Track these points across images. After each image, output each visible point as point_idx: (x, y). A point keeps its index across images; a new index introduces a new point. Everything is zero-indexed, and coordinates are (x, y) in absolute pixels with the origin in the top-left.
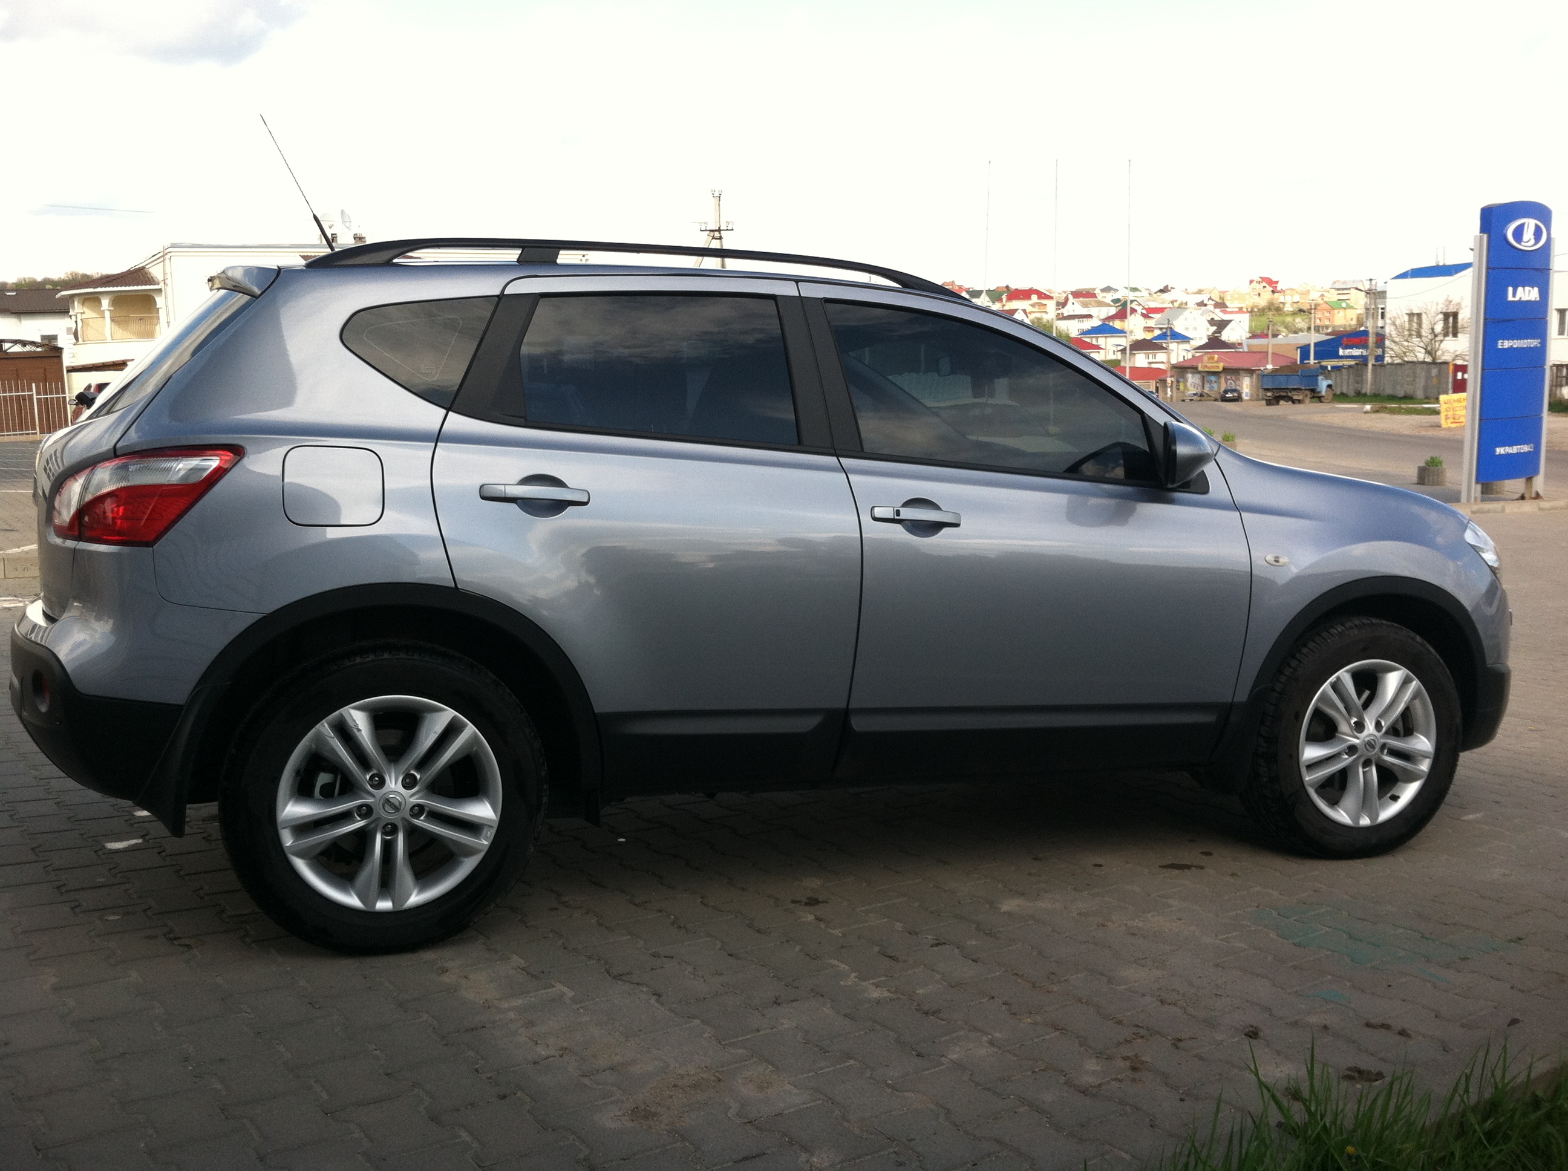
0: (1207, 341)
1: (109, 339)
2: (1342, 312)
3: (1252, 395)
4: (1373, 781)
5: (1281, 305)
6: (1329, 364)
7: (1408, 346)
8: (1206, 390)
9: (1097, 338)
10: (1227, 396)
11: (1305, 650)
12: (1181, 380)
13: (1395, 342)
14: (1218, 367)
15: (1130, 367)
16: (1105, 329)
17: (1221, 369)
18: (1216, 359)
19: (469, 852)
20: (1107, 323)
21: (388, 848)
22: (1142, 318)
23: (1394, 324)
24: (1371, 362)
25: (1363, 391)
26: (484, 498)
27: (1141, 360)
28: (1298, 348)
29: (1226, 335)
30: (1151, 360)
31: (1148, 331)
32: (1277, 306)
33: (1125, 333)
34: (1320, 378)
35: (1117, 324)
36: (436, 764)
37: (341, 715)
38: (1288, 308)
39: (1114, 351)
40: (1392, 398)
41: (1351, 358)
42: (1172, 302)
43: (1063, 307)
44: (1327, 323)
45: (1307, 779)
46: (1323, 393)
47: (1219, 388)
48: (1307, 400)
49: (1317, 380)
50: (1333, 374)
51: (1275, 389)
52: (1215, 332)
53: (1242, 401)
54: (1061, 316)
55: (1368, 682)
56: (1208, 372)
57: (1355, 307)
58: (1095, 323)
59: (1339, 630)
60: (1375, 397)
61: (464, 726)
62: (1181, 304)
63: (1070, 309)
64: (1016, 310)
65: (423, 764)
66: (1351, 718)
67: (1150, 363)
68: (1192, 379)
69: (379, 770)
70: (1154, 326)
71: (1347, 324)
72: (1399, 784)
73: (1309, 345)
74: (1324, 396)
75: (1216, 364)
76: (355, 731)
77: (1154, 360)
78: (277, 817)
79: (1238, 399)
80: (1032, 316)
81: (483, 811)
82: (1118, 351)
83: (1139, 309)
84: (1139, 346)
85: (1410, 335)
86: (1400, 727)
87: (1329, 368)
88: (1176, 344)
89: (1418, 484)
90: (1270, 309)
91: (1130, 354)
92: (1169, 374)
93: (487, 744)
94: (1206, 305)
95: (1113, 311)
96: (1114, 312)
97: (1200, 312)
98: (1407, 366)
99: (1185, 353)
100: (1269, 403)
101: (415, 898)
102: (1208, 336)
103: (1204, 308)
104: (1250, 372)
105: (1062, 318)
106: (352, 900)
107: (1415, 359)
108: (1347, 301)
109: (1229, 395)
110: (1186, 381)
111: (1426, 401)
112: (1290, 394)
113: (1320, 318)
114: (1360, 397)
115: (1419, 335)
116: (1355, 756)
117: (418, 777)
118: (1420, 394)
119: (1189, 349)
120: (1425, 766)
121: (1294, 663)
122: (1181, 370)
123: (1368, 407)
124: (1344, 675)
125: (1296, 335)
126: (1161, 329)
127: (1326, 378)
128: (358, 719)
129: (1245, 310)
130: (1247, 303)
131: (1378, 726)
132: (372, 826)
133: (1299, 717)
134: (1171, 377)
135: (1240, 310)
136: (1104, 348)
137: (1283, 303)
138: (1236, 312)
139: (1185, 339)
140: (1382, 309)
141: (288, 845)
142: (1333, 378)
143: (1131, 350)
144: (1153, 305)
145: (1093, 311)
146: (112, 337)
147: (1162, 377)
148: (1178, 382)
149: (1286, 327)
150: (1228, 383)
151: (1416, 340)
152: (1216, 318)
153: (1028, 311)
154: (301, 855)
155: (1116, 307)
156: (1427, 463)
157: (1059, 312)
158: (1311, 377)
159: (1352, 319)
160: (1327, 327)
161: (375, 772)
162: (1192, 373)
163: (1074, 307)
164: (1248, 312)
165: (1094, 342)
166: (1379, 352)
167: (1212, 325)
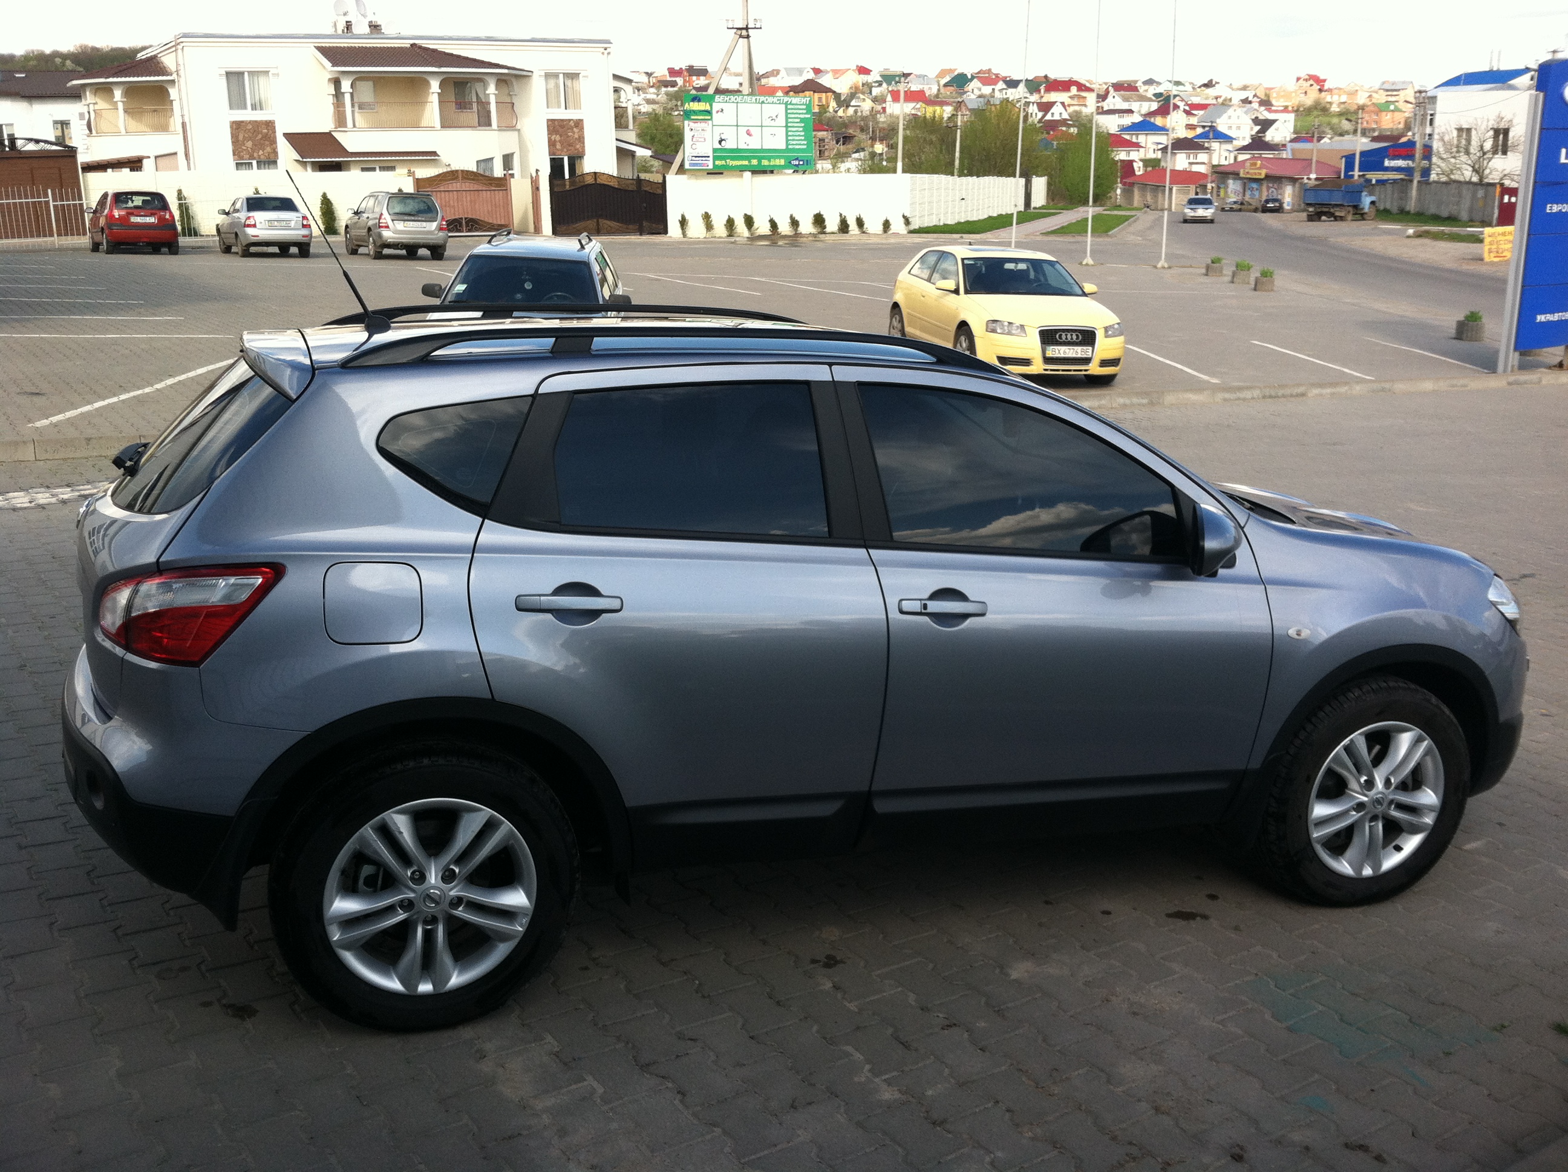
0: (1250, 141)
1: (123, 131)
2: (1389, 115)
3: (1293, 205)
4: (1378, 834)
5: (1328, 106)
6: (1374, 176)
7: (1455, 163)
8: (1247, 198)
9: (1137, 135)
10: (1268, 205)
11: (1321, 714)
12: (1222, 186)
13: (1442, 159)
14: (1260, 174)
15: (1171, 170)
16: (1145, 126)
17: (1263, 176)
18: (1258, 166)
19: (504, 937)
20: (1148, 119)
21: (429, 936)
22: (1185, 115)
23: (1442, 139)
24: (1417, 178)
25: (1407, 208)
26: (519, 609)
27: (1181, 161)
28: (1342, 157)
29: (1271, 136)
30: (1192, 160)
31: (1190, 129)
32: (1323, 105)
33: (1168, 130)
34: (1364, 194)
35: (1159, 121)
36: (475, 857)
37: (383, 819)
38: (1335, 108)
39: (1154, 150)
40: (1437, 219)
41: (1395, 171)
42: (1216, 98)
43: (1103, 101)
44: (1374, 126)
45: (1315, 835)
46: (1366, 210)
47: (1261, 196)
48: (1350, 217)
49: (1360, 196)
50: (1377, 188)
51: (1318, 204)
52: (1258, 132)
53: (1283, 212)
54: (1100, 110)
55: (1381, 743)
56: (1250, 179)
57: (1404, 110)
58: (1136, 118)
59: (1356, 694)
60: (1419, 217)
61: (501, 823)
62: (1225, 100)
63: (1110, 103)
64: (1056, 102)
65: (460, 859)
66: (1361, 777)
67: (1191, 164)
68: (1233, 185)
69: (419, 867)
70: (1196, 124)
71: (1395, 127)
72: (1404, 834)
73: (1354, 155)
74: (1366, 213)
75: (1257, 171)
76: (397, 833)
77: (1195, 161)
78: (325, 913)
79: (1279, 210)
80: (1071, 109)
81: (516, 898)
82: (1158, 150)
83: (1181, 104)
84: (1181, 145)
85: (1458, 152)
86: (1410, 783)
87: (1374, 182)
88: (1218, 144)
89: (1455, 338)
90: (1316, 108)
91: (1172, 153)
92: (1209, 179)
93: (523, 840)
94: (1250, 102)
95: (1154, 106)
96: (1156, 108)
97: (1245, 109)
98: (1454, 185)
99: (1227, 154)
100: (1311, 218)
101: (456, 980)
102: (1252, 136)
103: (1248, 106)
104: (1293, 180)
105: (1101, 112)
106: (393, 984)
107: (1462, 179)
108: (1397, 104)
109: (1270, 205)
110: (1226, 187)
111: (1470, 224)
112: (1332, 210)
113: (1367, 120)
114: (1403, 215)
115: (1467, 153)
116: (1362, 813)
117: (457, 871)
118: (1464, 216)
119: (1231, 149)
120: (1429, 820)
121: (1309, 727)
122: (1222, 174)
123: (1411, 231)
124: (1357, 737)
125: (1341, 138)
126: (1204, 127)
127: (1371, 194)
128: (401, 822)
129: (1290, 109)
130: (1293, 101)
131: (1387, 783)
132: (415, 917)
133: (1310, 780)
134: (1211, 182)
135: (1285, 110)
136: (1144, 146)
137: (1331, 103)
138: (1282, 111)
139: (1228, 139)
140: (1431, 115)
141: (335, 939)
142: (1377, 193)
143: (1173, 149)
144: (1196, 100)
145: (1135, 106)
146: (126, 130)
147: (1201, 182)
148: (1219, 188)
149: (1332, 129)
150: (1270, 191)
151: (1464, 158)
152: (1261, 117)
153: (1066, 104)
154: (348, 947)
155: (1159, 102)
156: (1467, 318)
157: (1099, 105)
158: (1355, 193)
159: (1400, 123)
160: (1374, 130)
161: (415, 868)
162: (1234, 179)
163: (1115, 101)
164: (1293, 111)
165: (1134, 140)
166: (1425, 163)
167: (1256, 124)
